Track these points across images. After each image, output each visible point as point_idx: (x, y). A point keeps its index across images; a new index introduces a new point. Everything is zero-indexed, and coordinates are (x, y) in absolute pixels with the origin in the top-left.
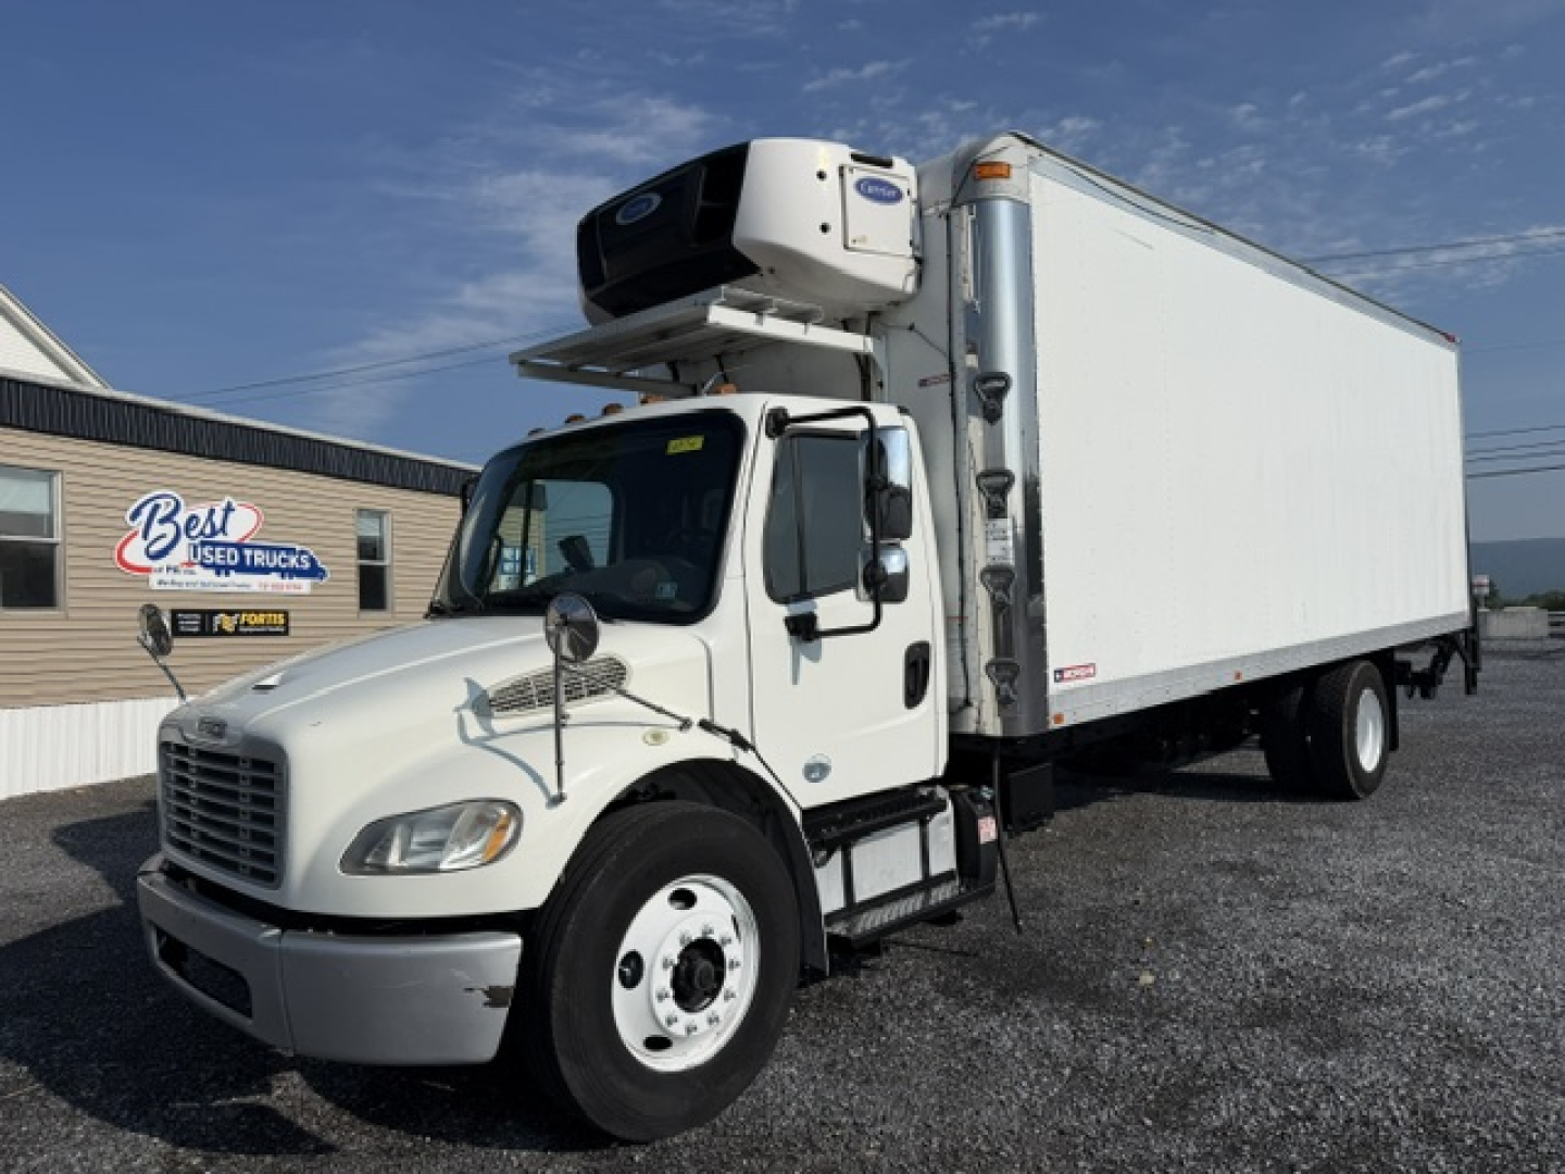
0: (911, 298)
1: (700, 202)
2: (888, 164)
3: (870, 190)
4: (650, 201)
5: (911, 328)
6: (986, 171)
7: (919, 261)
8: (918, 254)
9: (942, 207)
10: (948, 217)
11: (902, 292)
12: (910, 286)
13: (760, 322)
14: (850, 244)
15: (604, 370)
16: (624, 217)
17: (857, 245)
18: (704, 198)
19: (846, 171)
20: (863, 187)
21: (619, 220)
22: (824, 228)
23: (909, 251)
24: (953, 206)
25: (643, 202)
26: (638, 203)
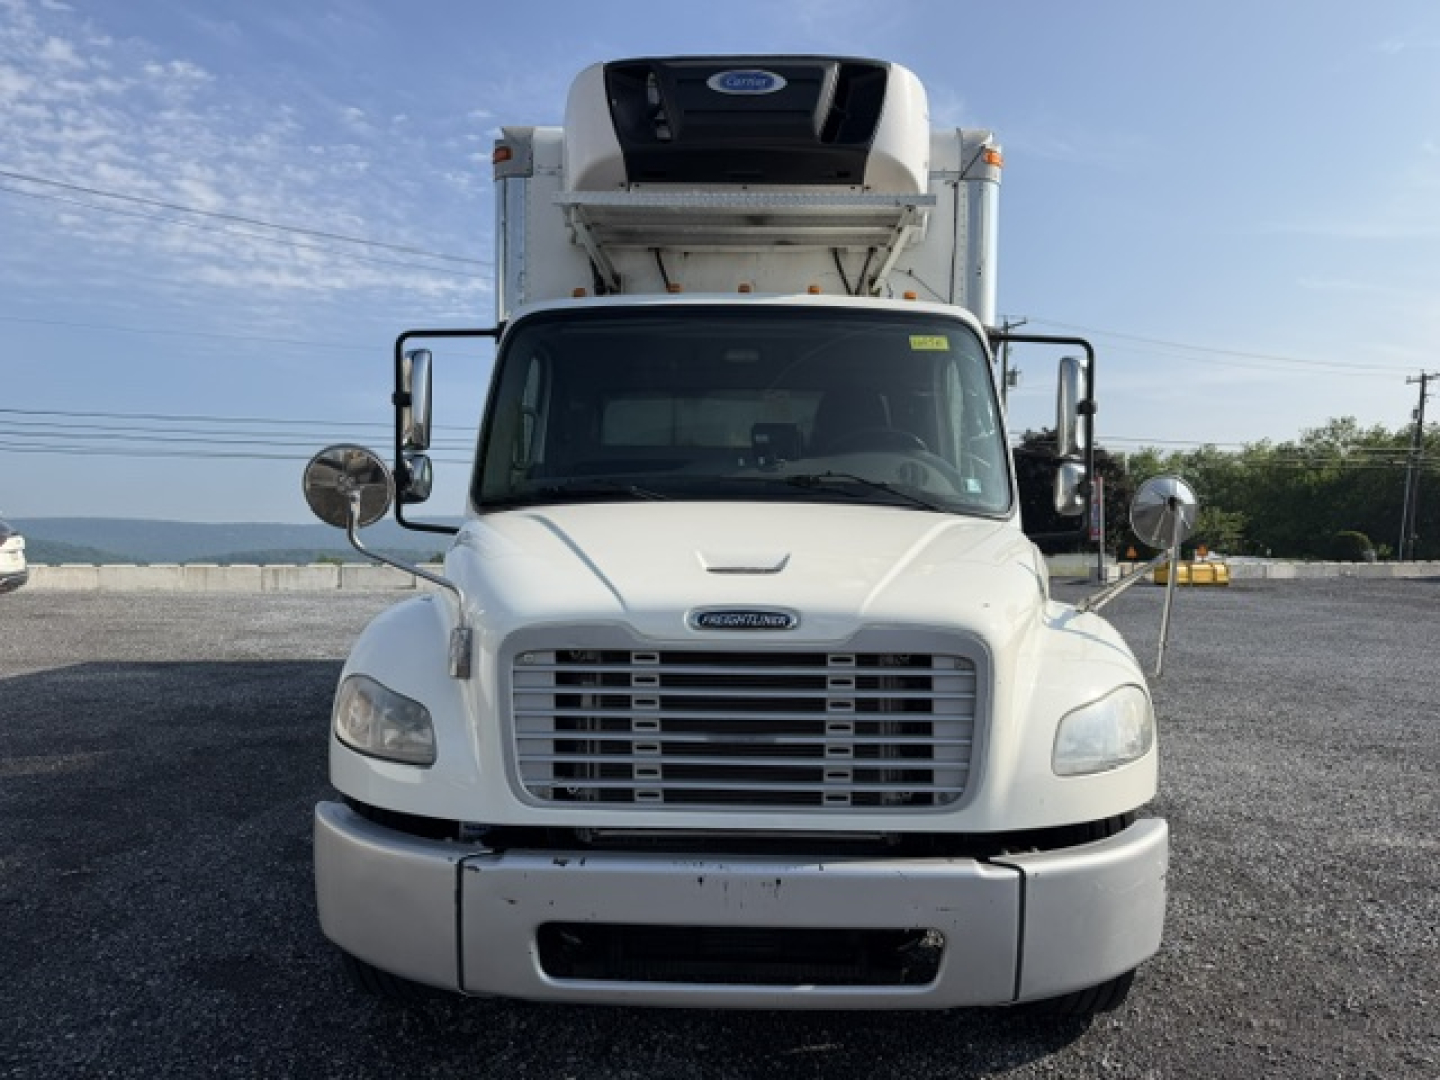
4: (769, 81)
5: (910, 272)
6: (992, 157)
9: (950, 176)
16: (722, 85)
21: (714, 83)
24: (962, 178)
25: (757, 77)
26: (748, 76)
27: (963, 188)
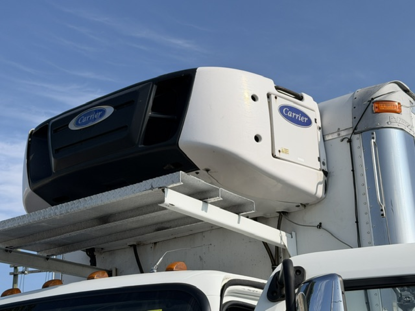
0: (319, 201)
1: (150, 113)
2: (301, 98)
3: (290, 114)
4: (103, 112)
5: (320, 226)
6: (382, 107)
7: (326, 173)
8: (325, 168)
9: (343, 134)
10: (350, 141)
11: (314, 196)
12: (320, 192)
13: (205, 209)
14: (277, 154)
15: (35, 253)
16: (77, 124)
17: (281, 155)
18: (153, 110)
19: (273, 97)
20: (285, 110)
21: (72, 126)
22: (257, 139)
23: (318, 165)
24: (354, 133)
25: (96, 111)
26: (89, 114)
27: (357, 140)
